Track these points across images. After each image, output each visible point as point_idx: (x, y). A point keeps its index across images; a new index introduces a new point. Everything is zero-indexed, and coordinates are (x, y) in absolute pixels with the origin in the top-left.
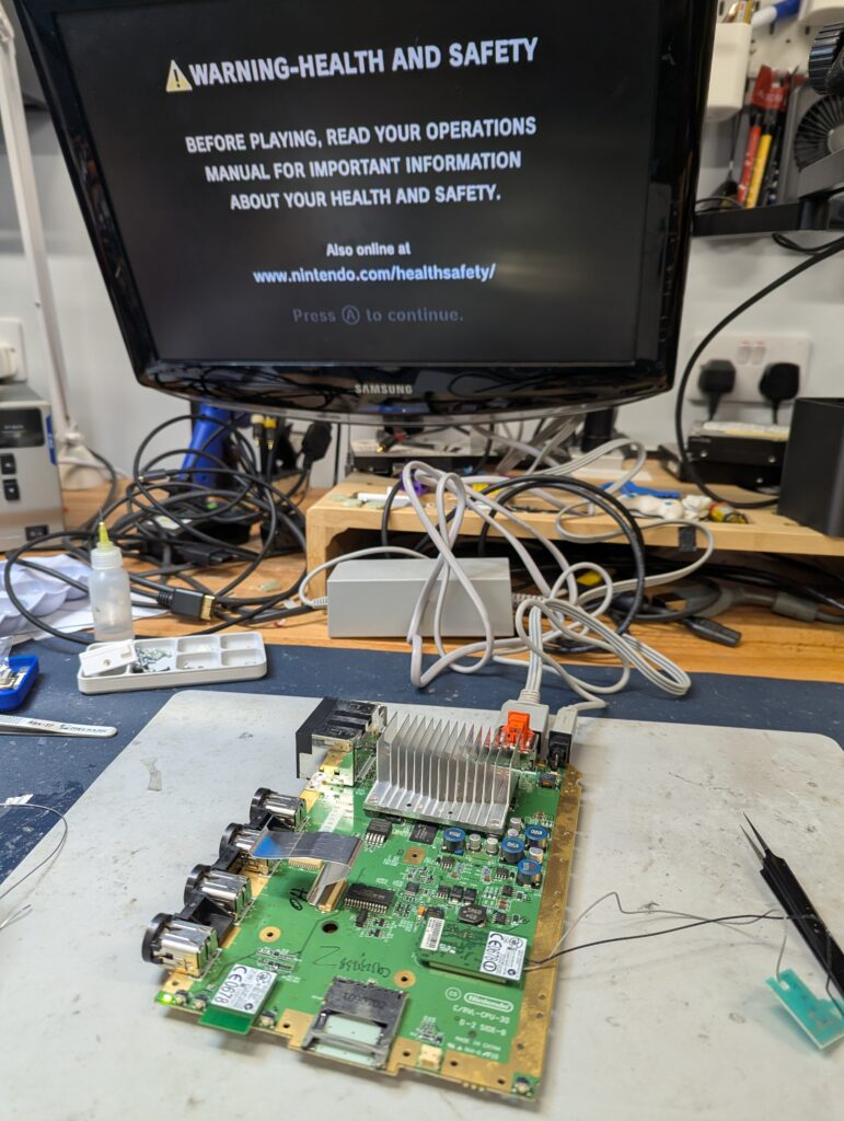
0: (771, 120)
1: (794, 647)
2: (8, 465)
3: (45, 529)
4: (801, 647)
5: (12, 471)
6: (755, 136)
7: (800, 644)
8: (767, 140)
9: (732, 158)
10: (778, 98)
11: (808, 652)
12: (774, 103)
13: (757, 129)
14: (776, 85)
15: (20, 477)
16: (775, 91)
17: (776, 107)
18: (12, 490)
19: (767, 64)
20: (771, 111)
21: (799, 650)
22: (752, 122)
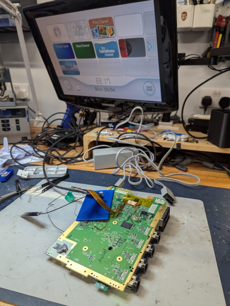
0: (222, 30)
1: (206, 177)
2: (17, 122)
3: (26, 138)
4: (208, 177)
5: (18, 123)
6: (217, 35)
7: (208, 176)
8: (221, 35)
9: (211, 40)
10: (224, 24)
11: (209, 178)
12: (223, 25)
13: (218, 33)
14: (224, 20)
15: (20, 124)
16: (224, 22)
17: (224, 26)
18: (18, 128)
19: (221, 14)
20: (222, 27)
21: (207, 177)
22: (216, 31)
